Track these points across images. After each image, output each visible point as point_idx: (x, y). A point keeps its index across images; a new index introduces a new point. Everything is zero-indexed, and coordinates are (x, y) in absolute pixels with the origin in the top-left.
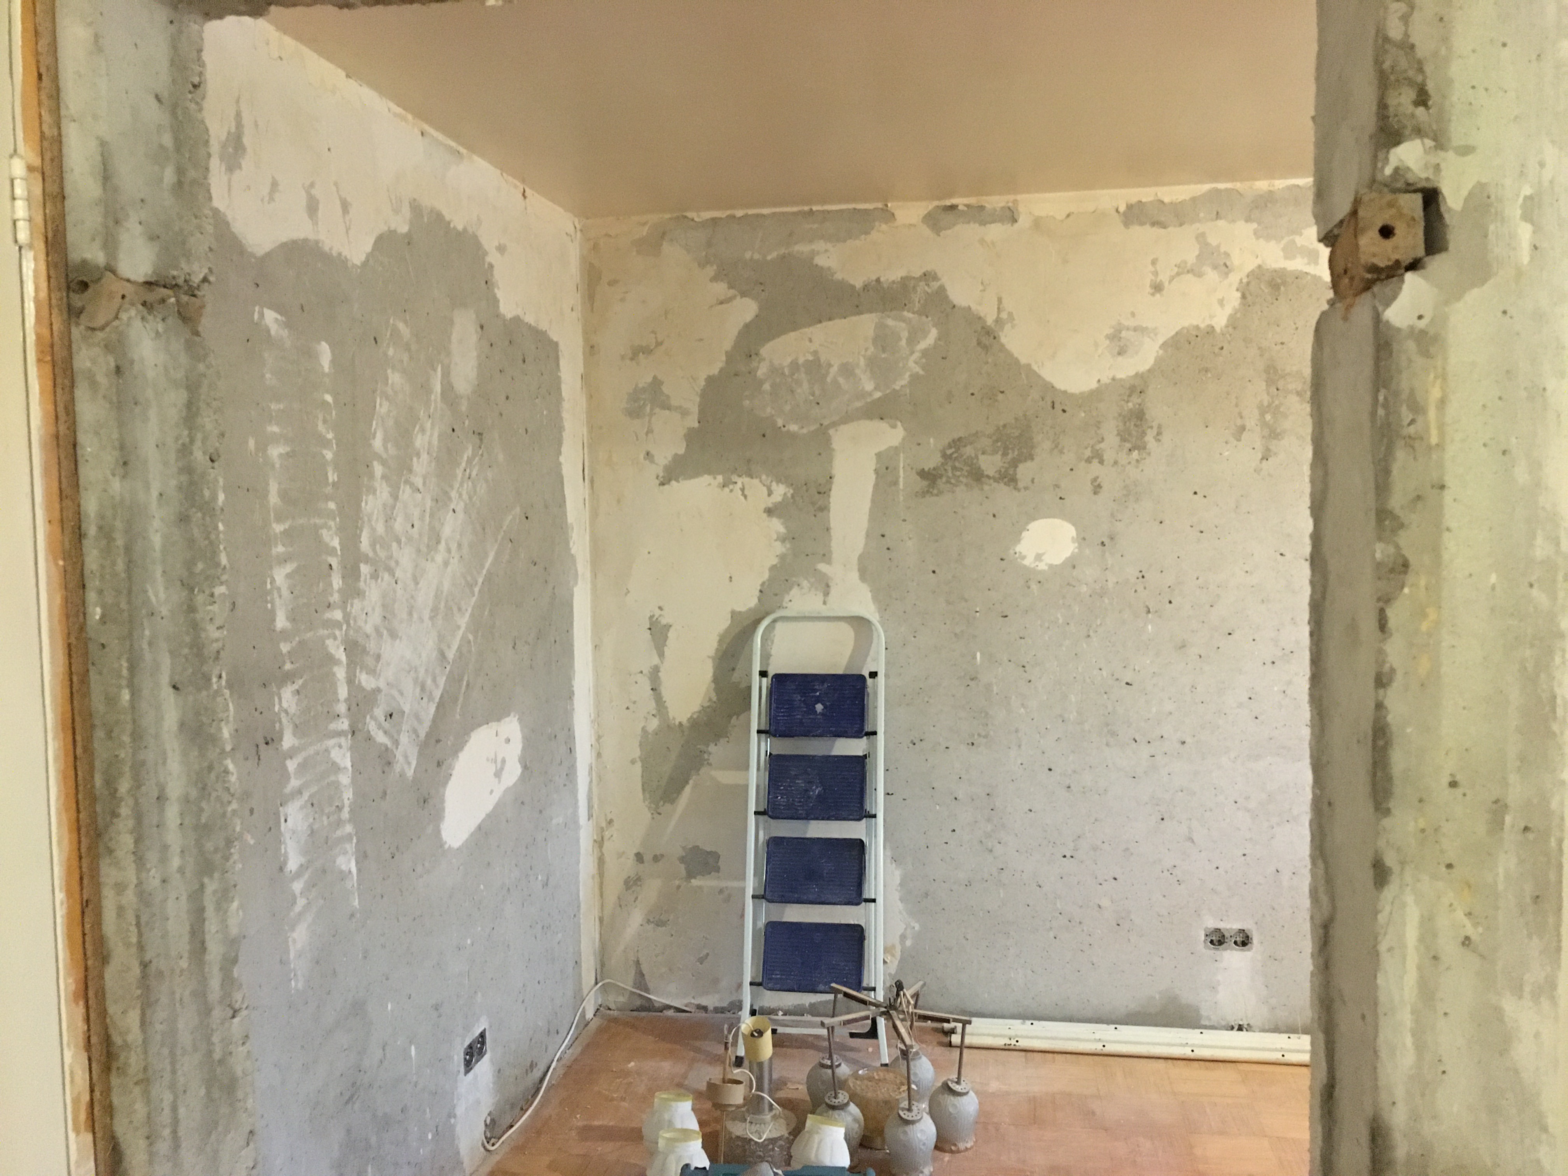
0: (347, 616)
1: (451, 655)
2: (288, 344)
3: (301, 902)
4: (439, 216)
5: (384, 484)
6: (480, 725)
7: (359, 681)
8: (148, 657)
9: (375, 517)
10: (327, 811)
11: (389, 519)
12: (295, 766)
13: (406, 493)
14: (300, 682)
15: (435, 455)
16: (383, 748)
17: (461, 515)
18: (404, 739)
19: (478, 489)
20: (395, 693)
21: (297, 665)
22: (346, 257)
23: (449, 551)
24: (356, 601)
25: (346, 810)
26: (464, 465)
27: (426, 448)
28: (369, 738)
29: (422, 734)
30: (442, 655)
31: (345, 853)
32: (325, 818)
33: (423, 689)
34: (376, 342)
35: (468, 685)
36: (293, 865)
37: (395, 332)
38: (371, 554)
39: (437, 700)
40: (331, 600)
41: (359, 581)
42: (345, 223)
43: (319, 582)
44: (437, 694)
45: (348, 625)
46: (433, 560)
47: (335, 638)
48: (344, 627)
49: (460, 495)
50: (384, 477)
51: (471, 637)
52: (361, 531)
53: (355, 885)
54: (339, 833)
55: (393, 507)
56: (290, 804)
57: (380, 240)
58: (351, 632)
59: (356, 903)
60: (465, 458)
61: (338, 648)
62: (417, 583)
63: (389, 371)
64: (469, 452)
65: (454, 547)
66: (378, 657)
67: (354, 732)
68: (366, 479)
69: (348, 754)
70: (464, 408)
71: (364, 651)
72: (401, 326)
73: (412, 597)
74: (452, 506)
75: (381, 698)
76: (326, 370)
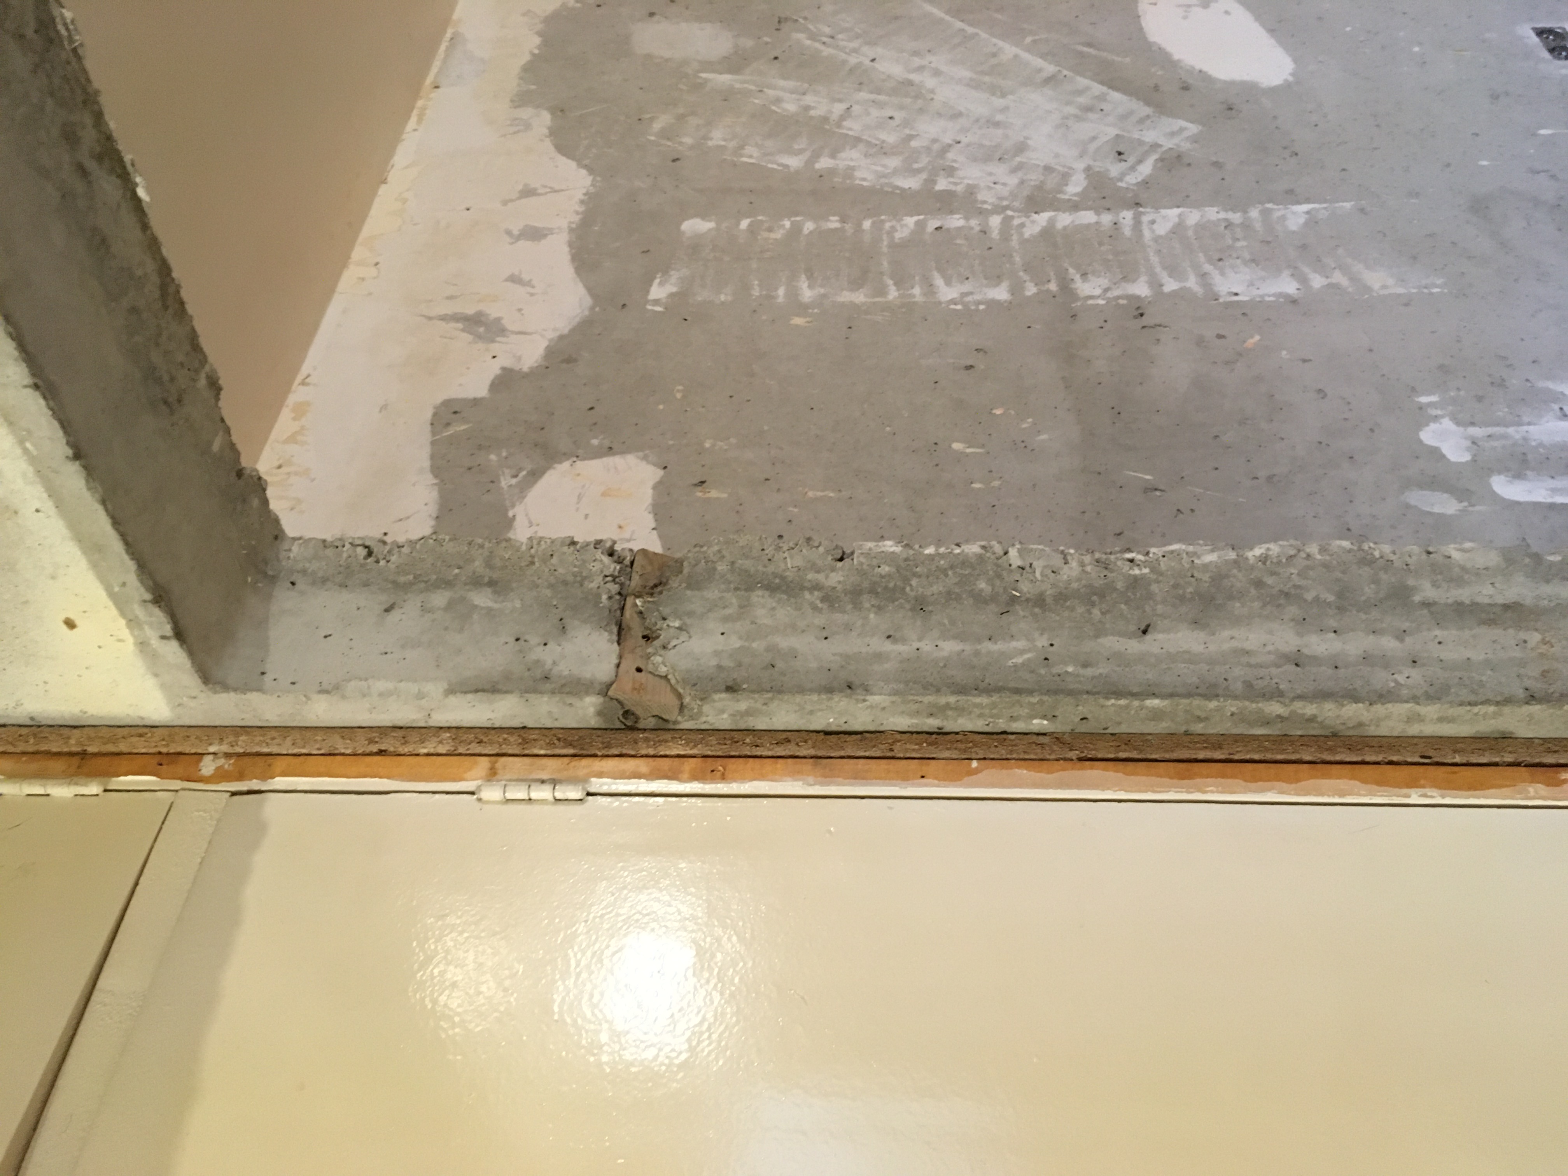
0: (998, 209)
1: (1050, 69)
2: (685, 272)
3: (1338, 277)
4: (528, 68)
5: (843, 155)
6: (1141, 29)
7: (1075, 195)
8: (1102, 669)
9: (879, 168)
10: (1230, 242)
11: (883, 150)
12: (1171, 280)
13: (853, 127)
14: (1071, 271)
15: (806, 85)
16: (1160, 164)
17: (878, 51)
18: (1150, 136)
19: (847, 25)
20: (1092, 147)
21: (1052, 274)
22: (585, 194)
23: (920, 69)
24: (980, 197)
25: (1230, 216)
26: (817, 45)
27: (798, 97)
28: (1145, 183)
29: (1148, 110)
30: (1050, 80)
31: (1283, 218)
32: (1239, 244)
33: (1088, 109)
34: (678, 159)
35: (1090, 45)
36: (1289, 286)
37: (667, 134)
38: (924, 176)
39: (1104, 89)
40: (978, 228)
41: (955, 191)
42: (546, 193)
43: (956, 244)
44: (1098, 89)
45: (1007, 208)
46: (932, 91)
47: (1022, 225)
48: (1009, 213)
49: (855, 51)
50: (833, 156)
51: (1029, 40)
52: (898, 187)
53: (1325, 205)
54: (1258, 226)
55: (869, 144)
56: (1216, 289)
57: (562, 149)
58: (1016, 204)
59: (1348, 205)
60: (808, 42)
61: (1033, 222)
62: (960, 115)
63: (710, 143)
64: (801, 36)
65: (917, 61)
66: (1048, 169)
67: (1138, 204)
68: (836, 180)
69: (1163, 212)
70: (748, 43)
71: (1040, 187)
72: (657, 126)
73: (977, 120)
74: (867, 62)
75: (1098, 166)
76: (711, 225)
